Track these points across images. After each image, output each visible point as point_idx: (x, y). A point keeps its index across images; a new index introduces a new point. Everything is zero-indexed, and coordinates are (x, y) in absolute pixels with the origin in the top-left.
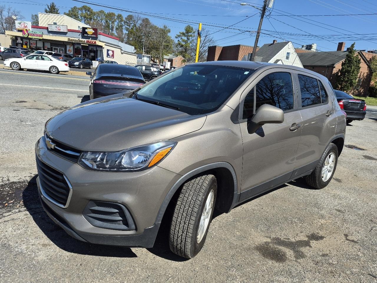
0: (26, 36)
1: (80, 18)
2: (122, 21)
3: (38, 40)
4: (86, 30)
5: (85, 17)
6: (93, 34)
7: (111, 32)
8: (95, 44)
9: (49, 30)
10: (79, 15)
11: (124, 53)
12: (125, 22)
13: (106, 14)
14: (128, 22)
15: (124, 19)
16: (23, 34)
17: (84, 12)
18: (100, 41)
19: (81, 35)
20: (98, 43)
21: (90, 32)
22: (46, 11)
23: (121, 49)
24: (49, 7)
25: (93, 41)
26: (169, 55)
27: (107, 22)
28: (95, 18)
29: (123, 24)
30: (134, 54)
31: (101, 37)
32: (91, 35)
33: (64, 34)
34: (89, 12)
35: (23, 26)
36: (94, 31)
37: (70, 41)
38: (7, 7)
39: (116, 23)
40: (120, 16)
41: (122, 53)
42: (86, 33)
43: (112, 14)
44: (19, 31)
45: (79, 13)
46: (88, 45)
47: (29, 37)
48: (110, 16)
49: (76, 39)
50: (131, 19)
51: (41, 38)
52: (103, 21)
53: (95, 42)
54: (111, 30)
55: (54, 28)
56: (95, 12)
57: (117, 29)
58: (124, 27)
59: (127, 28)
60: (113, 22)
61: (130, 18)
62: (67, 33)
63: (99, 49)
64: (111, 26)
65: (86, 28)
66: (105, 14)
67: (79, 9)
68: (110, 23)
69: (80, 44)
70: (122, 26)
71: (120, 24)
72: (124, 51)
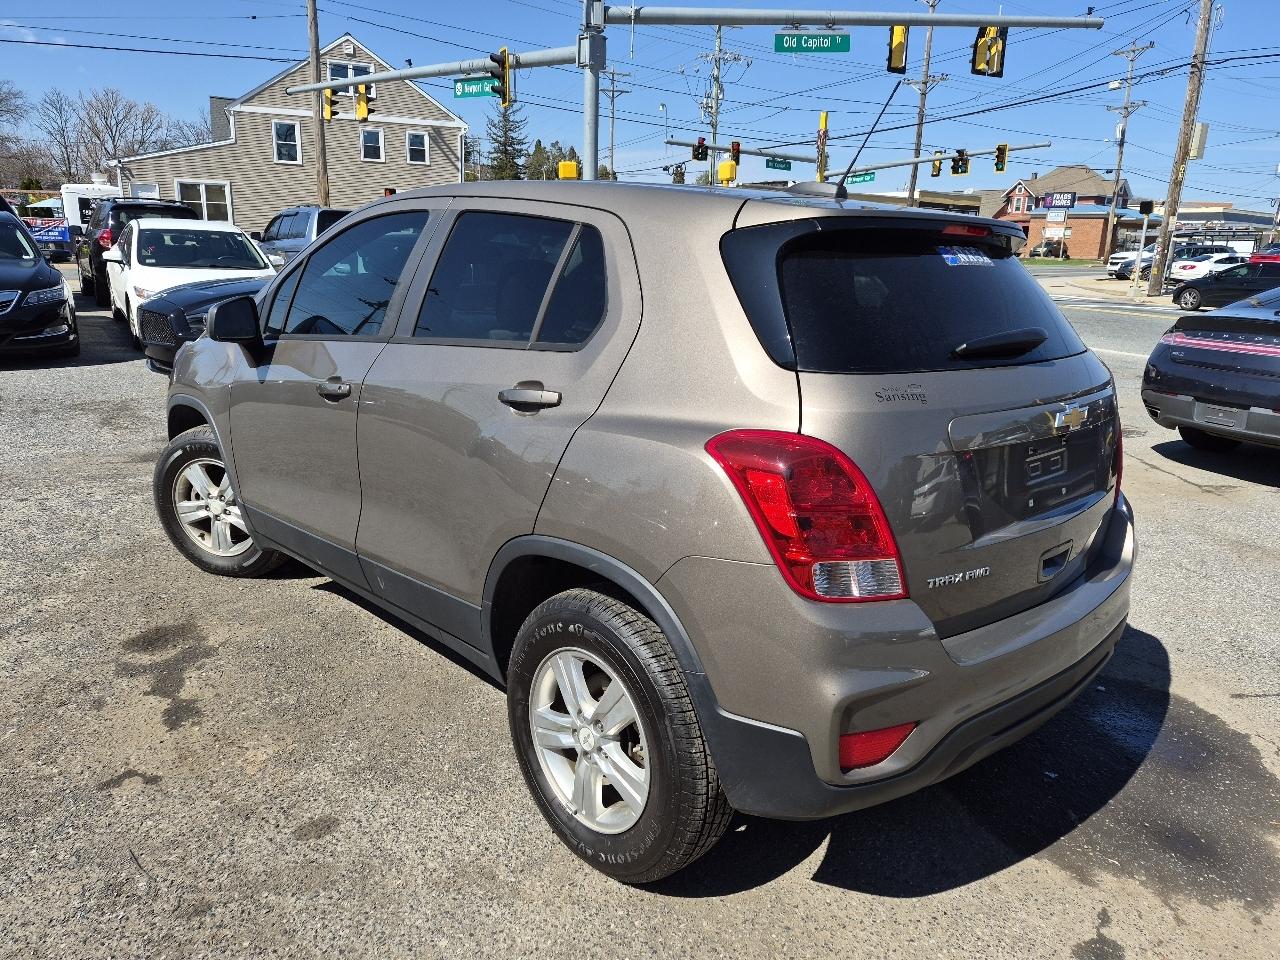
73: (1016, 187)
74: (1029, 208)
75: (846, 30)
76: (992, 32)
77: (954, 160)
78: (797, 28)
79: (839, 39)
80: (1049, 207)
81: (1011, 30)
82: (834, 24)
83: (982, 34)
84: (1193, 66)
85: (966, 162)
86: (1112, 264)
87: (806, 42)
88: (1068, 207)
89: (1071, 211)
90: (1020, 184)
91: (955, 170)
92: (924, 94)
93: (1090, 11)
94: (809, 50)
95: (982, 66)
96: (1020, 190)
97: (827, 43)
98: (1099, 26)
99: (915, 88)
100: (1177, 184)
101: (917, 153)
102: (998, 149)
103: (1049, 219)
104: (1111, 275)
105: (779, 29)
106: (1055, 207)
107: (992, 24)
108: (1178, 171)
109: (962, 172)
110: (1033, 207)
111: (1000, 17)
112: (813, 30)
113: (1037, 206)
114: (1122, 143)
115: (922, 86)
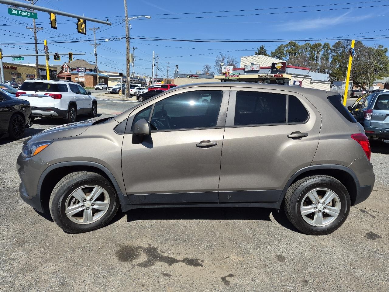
0: (227, 78)
1: (285, 54)
2: (328, 49)
3: (236, 80)
4: (276, 66)
5: (290, 52)
6: (282, 68)
7: (315, 63)
8: (281, 77)
9: (245, 70)
10: (284, 52)
11: (314, 82)
12: (332, 50)
13: (312, 45)
14: (335, 49)
15: (331, 47)
16: (225, 77)
17: (290, 48)
18: (288, 74)
19: (270, 71)
20: (285, 76)
21: (279, 67)
22: (256, 54)
23: (310, 79)
24: (259, 50)
25: (280, 75)
26: (384, 78)
27: (311, 53)
28: (300, 52)
29: (330, 52)
30: (328, 81)
31: (289, 70)
32: (280, 69)
33: (257, 71)
34: (294, 47)
35: (227, 70)
36: (282, 65)
37: (260, 78)
38: (227, 56)
39: (321, 53)
40: (326, 46)
41: (311, 83)
42: (275, 68)
43: (318, 44)
44: (224, 74)
45: (285, 49)
46: (275, 79)
47: (230, 78)
48: (316, 47)
49: (265, 75)
50: (340, 45)
51: (238, 78)
52: (307, 53)
53: (282, 75)
54: (315, 61)
55: (249, 68)
56: (300, 45)
57: (322, 58)
58: (330, 55)
59: (333, 56)
60: (318, 53)
61: (338, 44)
62: (259, 70)
63: (285, 81)
64: (315, 56)
65: (276, 64)
66: (310, 46)
67: (285, 46)
68: (315, 53)
69: (269, 79)
70: (328, 55)
71: (326, 53)
72: (314, 80)
73: (64, 65)
74: (70, 71)
75: (35, 11)
76: (82, 21)
77: (54, 56)
78: (16, 7)
79: (33, 14)
80: (79, 72)
81: (87, 21)
82: (31, 9)
83: (79, 21)
84: (127, 38)
85: (59, 57)
86: (109, 89)
87: (21, 13)
88: (84, 72)
89: (85, 73)
90: (65, 64)
91: (55, 59)
92: (35, 33)
93: (107, 20)
94: (22, 16)
95: (80, 31)
96: (66, 66)
97: (29, 15)
98: (110, 25)
99: (32, 30)
100: (128, 69)
101: (37, 52)
102: (69, 54)
103: (79, 75)
104: (108, 92)
105: (9, 6)
106: (81, 72)
107: (82, 18)
108: (128, 65)
109: (58, 60)
110: (71, 71)
111: (83, 17)
112: (22, 9)
113: (72, 71)
114: (96, 55)
115: (34, 30)
